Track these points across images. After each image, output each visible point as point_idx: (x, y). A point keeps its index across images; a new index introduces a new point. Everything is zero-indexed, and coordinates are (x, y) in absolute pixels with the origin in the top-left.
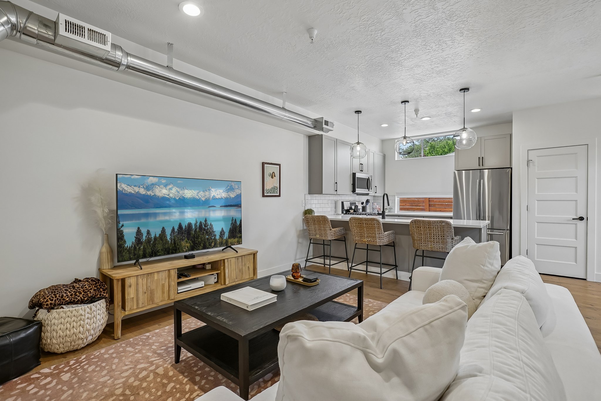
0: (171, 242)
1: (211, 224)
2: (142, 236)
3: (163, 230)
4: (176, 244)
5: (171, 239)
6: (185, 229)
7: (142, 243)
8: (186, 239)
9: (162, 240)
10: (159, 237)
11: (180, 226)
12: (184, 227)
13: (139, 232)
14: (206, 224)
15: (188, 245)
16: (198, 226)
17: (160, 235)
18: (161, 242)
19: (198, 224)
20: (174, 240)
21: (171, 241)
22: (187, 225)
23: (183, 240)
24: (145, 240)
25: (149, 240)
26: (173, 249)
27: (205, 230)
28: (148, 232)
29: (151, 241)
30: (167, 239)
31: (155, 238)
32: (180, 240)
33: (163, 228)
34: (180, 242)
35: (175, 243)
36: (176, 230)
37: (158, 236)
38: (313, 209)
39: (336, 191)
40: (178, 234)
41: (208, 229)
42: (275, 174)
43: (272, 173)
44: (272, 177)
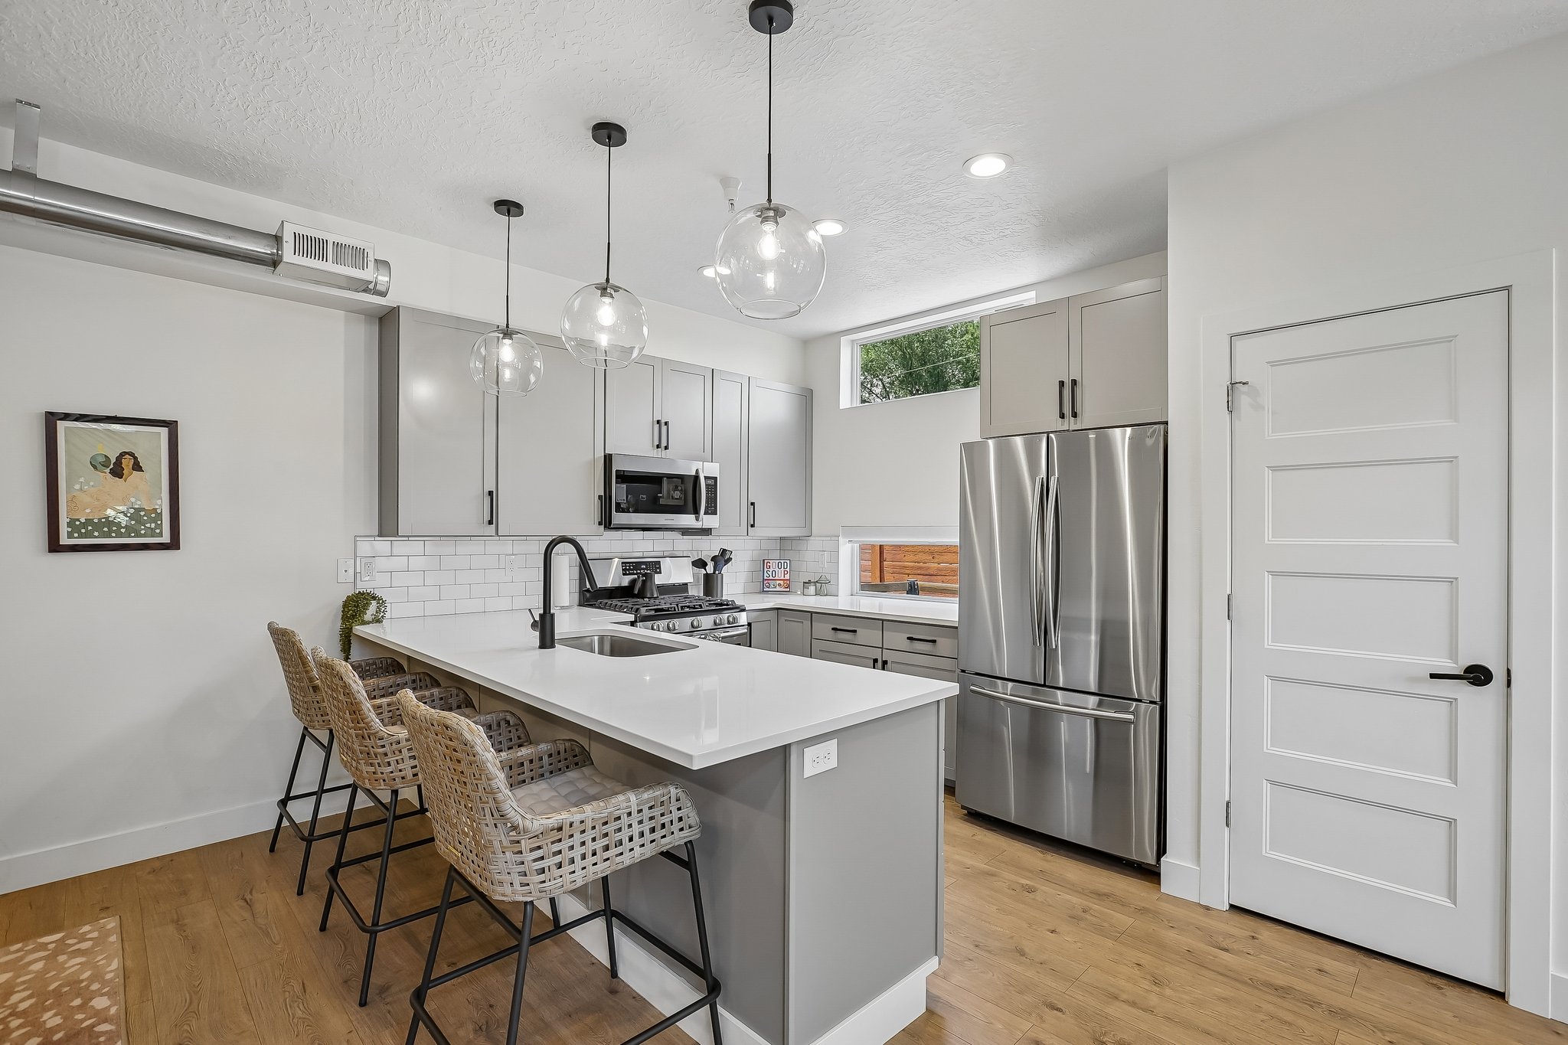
38: (378, 593)
39: (490, 522)
42: (135, 458)
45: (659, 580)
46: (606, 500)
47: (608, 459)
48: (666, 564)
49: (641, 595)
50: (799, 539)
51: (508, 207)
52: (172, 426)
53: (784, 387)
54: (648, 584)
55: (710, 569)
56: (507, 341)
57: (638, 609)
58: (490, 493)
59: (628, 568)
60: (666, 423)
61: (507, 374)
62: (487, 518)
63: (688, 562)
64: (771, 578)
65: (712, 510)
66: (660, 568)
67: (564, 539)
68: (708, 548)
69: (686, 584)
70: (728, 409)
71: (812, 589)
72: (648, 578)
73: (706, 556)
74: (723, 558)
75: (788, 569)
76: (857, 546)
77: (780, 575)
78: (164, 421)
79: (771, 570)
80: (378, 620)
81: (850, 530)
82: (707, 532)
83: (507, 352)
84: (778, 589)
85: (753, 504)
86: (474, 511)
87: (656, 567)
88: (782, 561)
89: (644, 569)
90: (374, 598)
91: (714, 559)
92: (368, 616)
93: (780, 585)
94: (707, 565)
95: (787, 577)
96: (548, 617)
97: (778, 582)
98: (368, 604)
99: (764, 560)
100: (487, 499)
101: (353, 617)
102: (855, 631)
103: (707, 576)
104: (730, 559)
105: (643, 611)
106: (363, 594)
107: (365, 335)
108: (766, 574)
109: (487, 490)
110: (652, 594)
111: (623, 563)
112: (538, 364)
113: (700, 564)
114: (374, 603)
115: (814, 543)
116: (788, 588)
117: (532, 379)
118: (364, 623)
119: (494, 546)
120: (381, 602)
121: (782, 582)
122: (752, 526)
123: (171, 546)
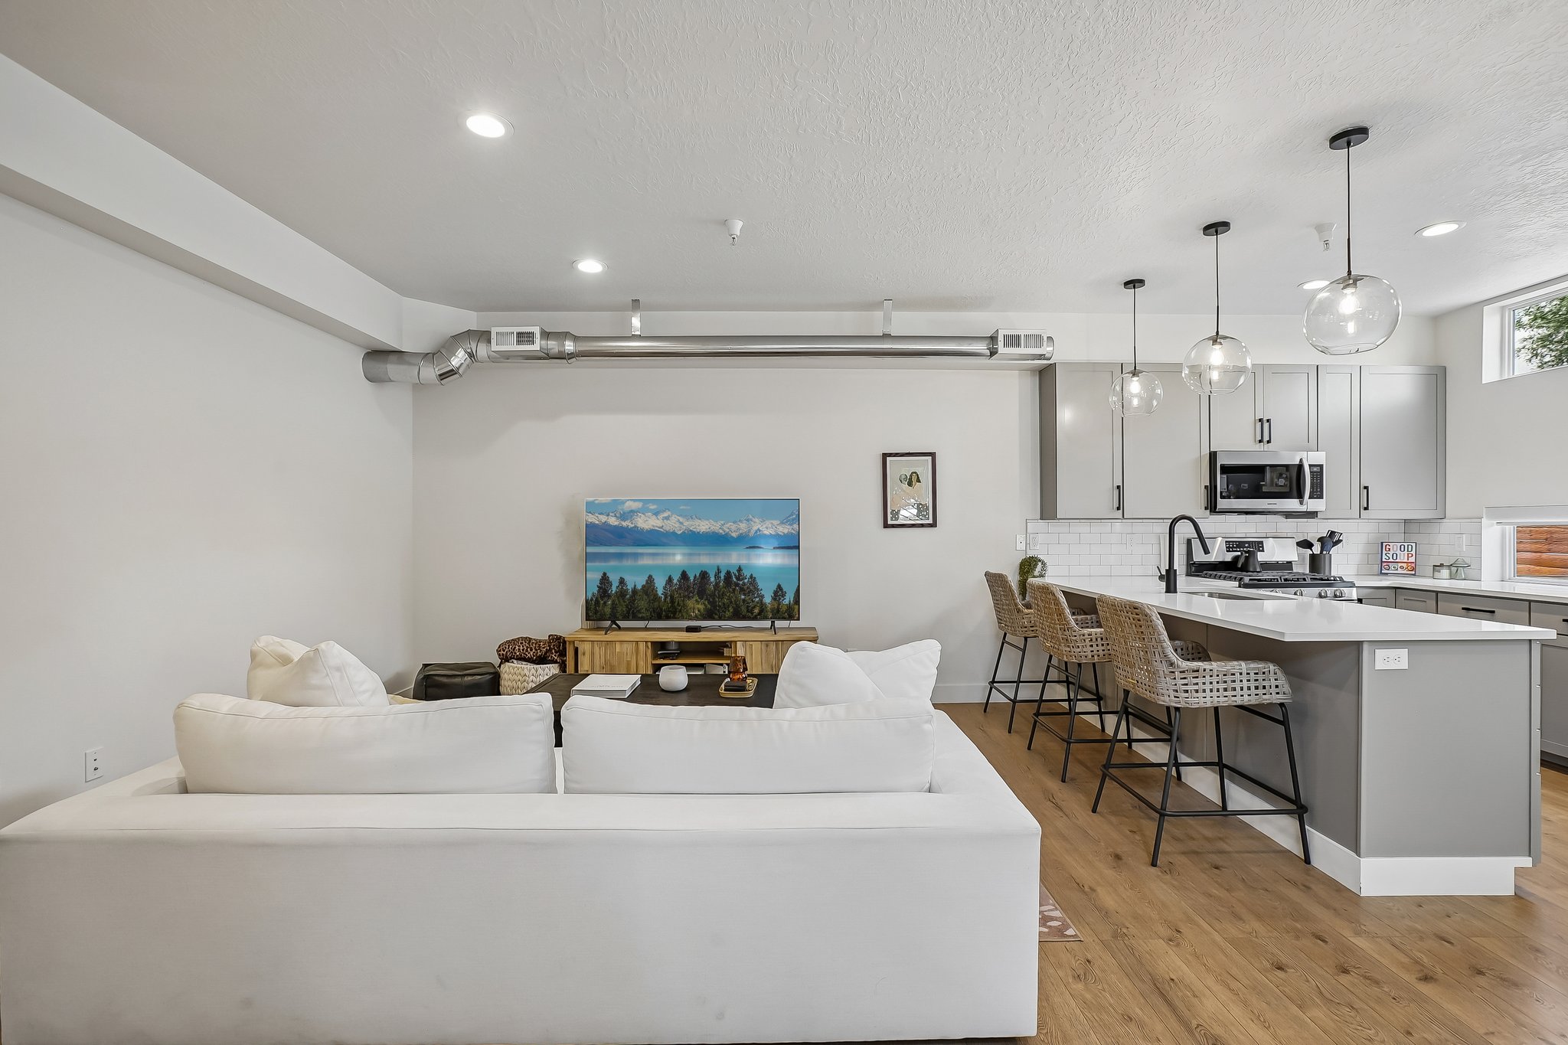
0: (665, 599)
2: (611, 586)
3: (651, 580)
4: (676, 604)
5: (665, 595)
6: (694, 581)
7: (609, 596)
8: (696, 597)
9: (647, 594)
10: (641, 589)
11: (684, 575)
12: (692, 578)
13: (605, 579)
15: (701, 607)
17: (643, 587)
18: (644, 597)
20: (672, 597)
21: (666, 597)
22: (698, 575)
23: (689, 598)
24: (616, 592)
25: (622, 593)
26: (669, 611)
28: (622, 581)
29: (626, 595)
30: (657, 594)
31: (635, 591)
32: (684, 597)
34: (683, 601)
35: (672, 601)
36: (675, 581)
37: (639, 587)
38: (1041, 557)
39: (1118, 509)
40: (680, 588)
41: (744, 584)
42: (918, 475)
43: (911, 476)
44: (910, 484)
45: (1261, 557)
46: (1211, 490)
47: (1213, 456)
48: (1268, 544)
49: (1245, 568)
50: (1429, 521)
51: (1134, 283)
52: (933, 455)
53: (1410, 369)
54: (1251, 560)
55: (1317, 549)
56: (1135, 379)
57: (1241, 579)
58: (1118, 487)
59: (1230, 546)
60: (1268, 421)
61: (1135, 402)
62: (1116, 505)
63: (1293, 542)
64: (1391, 560)
65: (1317, 493)
66: (1263, 547)
67: (1184, 517)
68: (1314, 530)
69: (1290, 562)
70: (1336, 399)
71: (1445, 573)
72: (1251, 555)
73: (1312, 537)
74: (1331, 540)
75: (1413, 552)
76: (1510, 531)
77: (1403, 557)
78: (930, 453)
79: (1391, 552)
80: (1041, 576)
81: (1498, 512)
82: (1312, 515)
83: (1135, 386)
84: (1400, 571)
85: (1366, 488)
86: (1105, 501)
87: (1259, 546)
88: (1406, 544)
89: (1247, 547)
90: (1040, 561)
91: (1320, 540)
92: (1036, 573)
93: (1402, 567)
94: (1312, 545)
95: (1412, 559)
96: (1172, 572)
97: (1400, 565)
98: (1036, 565)
99: (1382, 543)
100: (1116, 492)
101: (1028, 572)
102: (1493, 612)
103: (1313, 557)
104: (1339, 541)
105: (1247, 580)
106: (1032, 557)
107: (1031, 384)
108: (1384, 557)
109: (1115, 485)
110: (1255, 568)
111: (1226, 542)
112: (1159, 391)
113: (1306, 544)
114: (1040, 563)
115: (1447, 526)
116: (1413, 570)
117: (1155, 403)
118: (1034, 577)
119: (1118, 526)
120: (1044, 564)
121: (1405, 565)
122: (1366, 509)
123: (934, 525)
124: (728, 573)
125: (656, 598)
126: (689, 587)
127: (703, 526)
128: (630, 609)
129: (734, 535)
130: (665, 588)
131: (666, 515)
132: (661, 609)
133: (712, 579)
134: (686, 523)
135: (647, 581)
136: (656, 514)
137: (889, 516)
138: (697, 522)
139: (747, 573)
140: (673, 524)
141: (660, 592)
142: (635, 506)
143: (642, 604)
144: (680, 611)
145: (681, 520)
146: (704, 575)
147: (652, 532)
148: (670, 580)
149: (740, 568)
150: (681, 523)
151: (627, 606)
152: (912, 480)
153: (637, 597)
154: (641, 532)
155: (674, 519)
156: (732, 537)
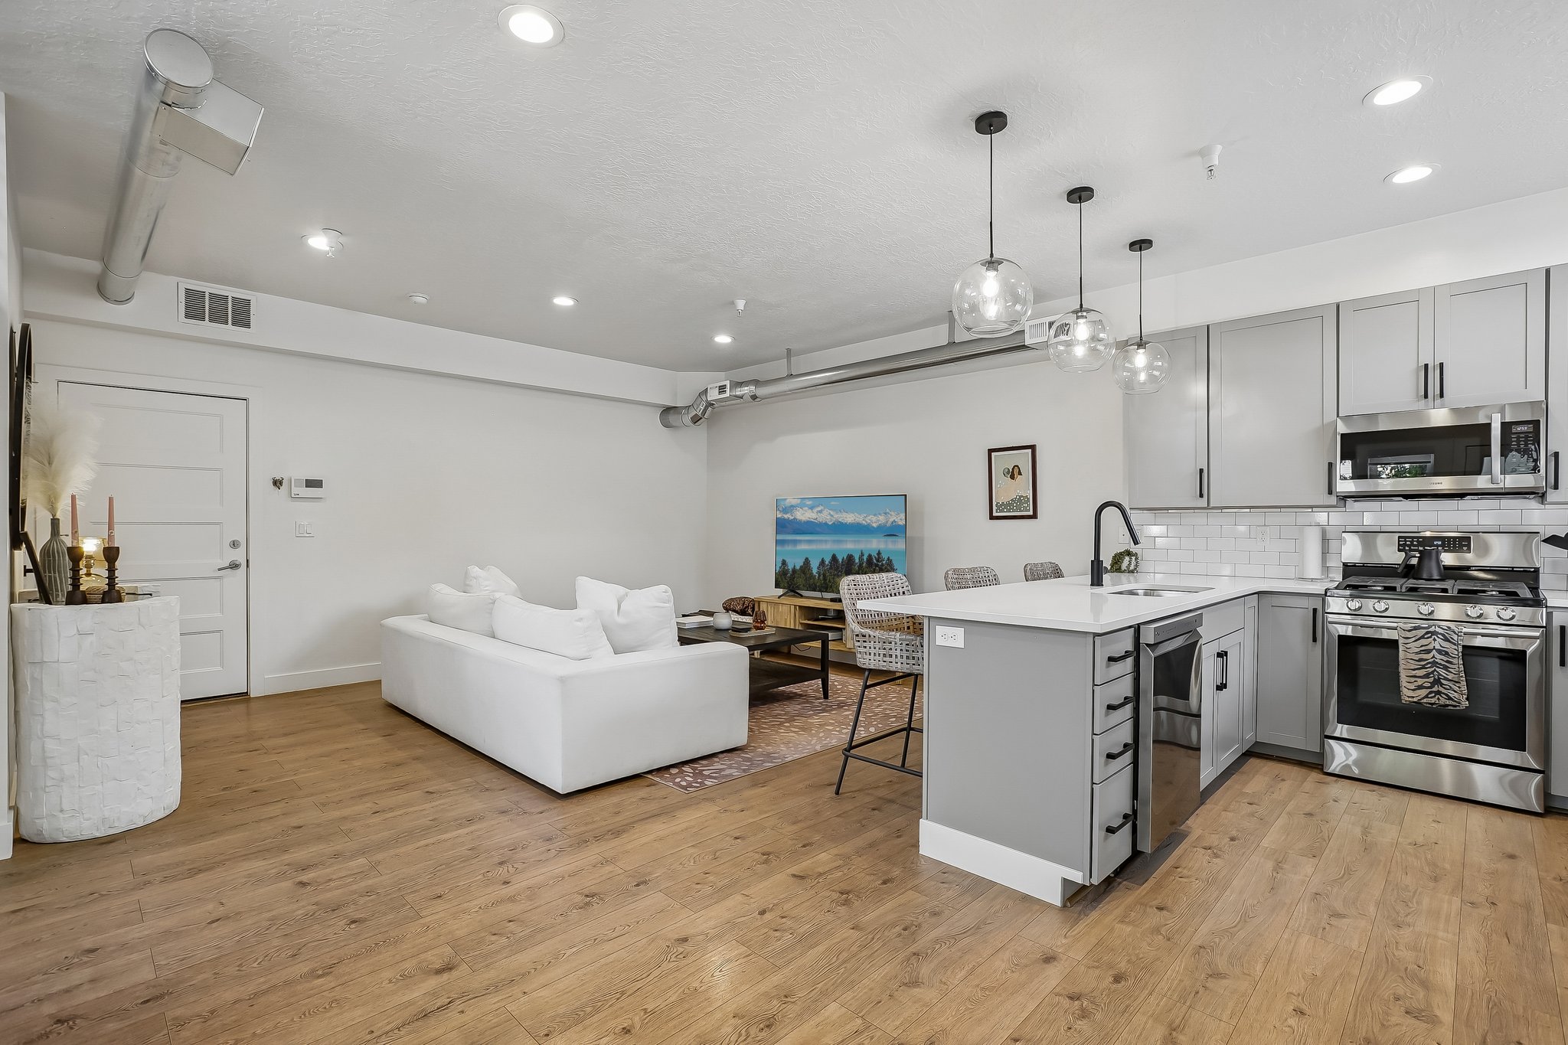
1: (888, 559)
3: (807, 562)
5: (819, 573)
6: (840, 562)
10: (800, 569)
14: (879, 557)
16: (865, 560)
17: (801, 567)
18: (803, 575)
19: (865, 558)
20: (823, 576)
21: (819, 576)
22: (844, 558)
26: (820, 585)
27: (877, 565)
33: (807, 559)
35: (825, 579)
36: (827, 563)
40: (831, 568)
41: (883, 565)
42: (1019, 468)
43: (1013, 469)
44: (1012, 477)
52: (1033, 447)
111: (1398, 538)
123: (1034, 516)
124: (870, 556)
125: (812, 576)
126: (838, 567)
127: (849, 518)
128: (790, 585)
129: (875, 525)
130: (818, 568)
131: (819, 509)
132: (816, 585)
133: (857, 561)
134: (836, 516)
135: (804, 563)
136: (812, 508)
137: (994, 508)
138: (845, 515)
139: (885, 556)
140: (826, 516)
141: (815, 571)
142: (794, 502)
143: (800, 581)
144: (831, 587)
145: (832, 513)
146: (850, 558)
147: (808, 523)
148: (823, 562)
149: (879, 551)
150: (832, 516)
151: (788, 583)
152: (1013, 473)
153: (796, 575)
154: (799, 523)
155: (826, 512)
156: (873, 527)
